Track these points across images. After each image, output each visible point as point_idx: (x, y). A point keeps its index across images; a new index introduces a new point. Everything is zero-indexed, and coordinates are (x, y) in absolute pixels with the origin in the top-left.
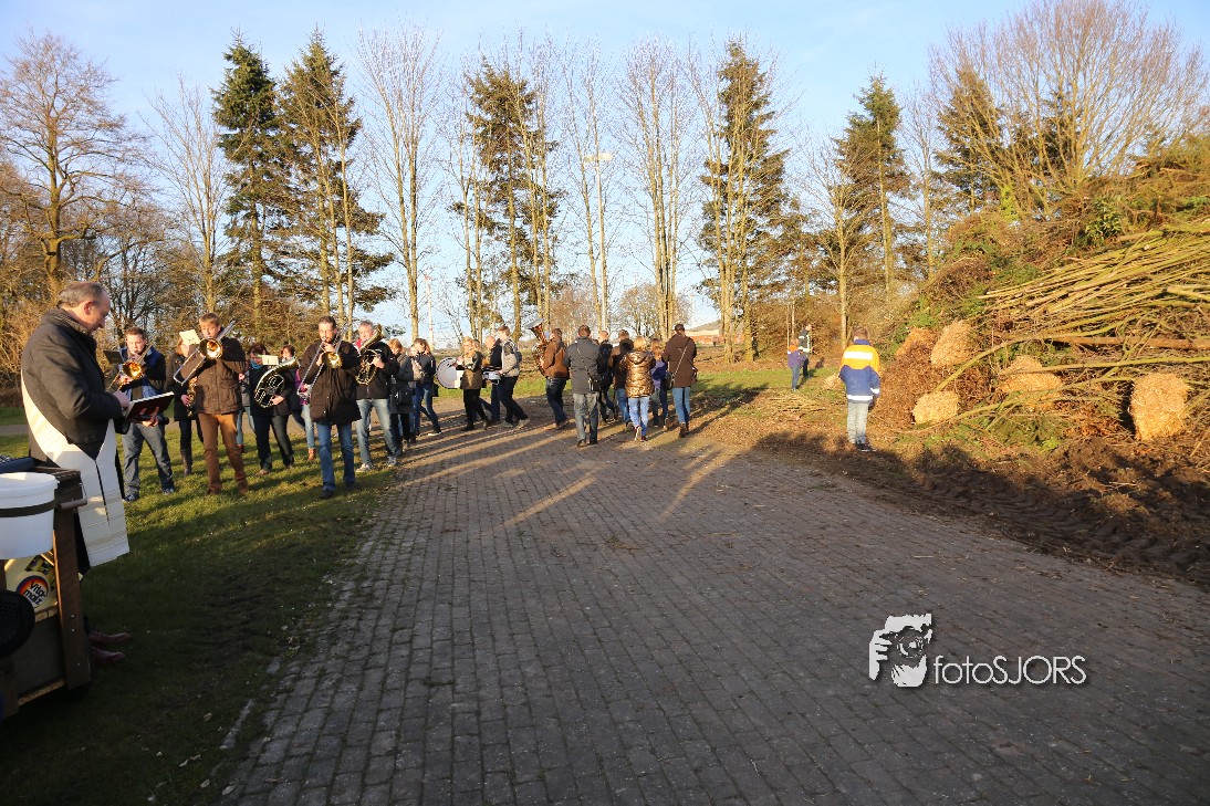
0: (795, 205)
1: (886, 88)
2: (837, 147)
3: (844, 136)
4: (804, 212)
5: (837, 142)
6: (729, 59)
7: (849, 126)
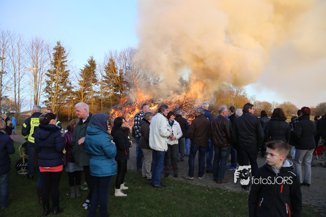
0: (70, 83)
1: (94, 59)
2: (81, 71)
3: (83, 69)
4: (72, 86)
5: (82, 70)
6: (57, 45)
7: (85, 67)
